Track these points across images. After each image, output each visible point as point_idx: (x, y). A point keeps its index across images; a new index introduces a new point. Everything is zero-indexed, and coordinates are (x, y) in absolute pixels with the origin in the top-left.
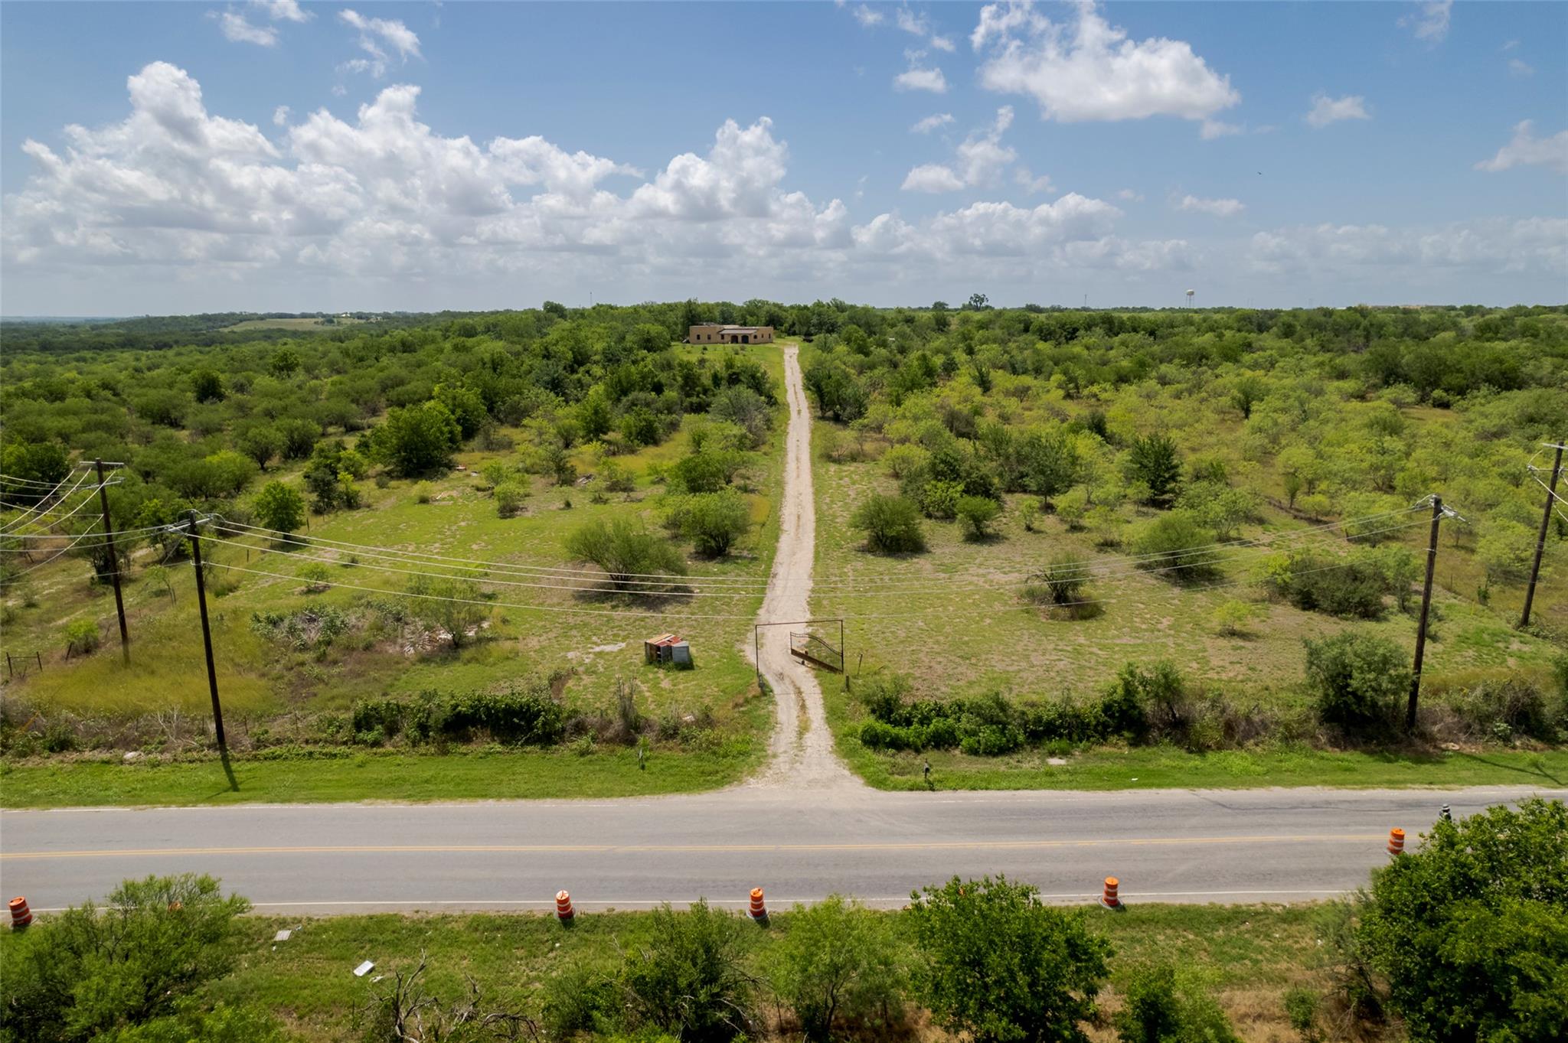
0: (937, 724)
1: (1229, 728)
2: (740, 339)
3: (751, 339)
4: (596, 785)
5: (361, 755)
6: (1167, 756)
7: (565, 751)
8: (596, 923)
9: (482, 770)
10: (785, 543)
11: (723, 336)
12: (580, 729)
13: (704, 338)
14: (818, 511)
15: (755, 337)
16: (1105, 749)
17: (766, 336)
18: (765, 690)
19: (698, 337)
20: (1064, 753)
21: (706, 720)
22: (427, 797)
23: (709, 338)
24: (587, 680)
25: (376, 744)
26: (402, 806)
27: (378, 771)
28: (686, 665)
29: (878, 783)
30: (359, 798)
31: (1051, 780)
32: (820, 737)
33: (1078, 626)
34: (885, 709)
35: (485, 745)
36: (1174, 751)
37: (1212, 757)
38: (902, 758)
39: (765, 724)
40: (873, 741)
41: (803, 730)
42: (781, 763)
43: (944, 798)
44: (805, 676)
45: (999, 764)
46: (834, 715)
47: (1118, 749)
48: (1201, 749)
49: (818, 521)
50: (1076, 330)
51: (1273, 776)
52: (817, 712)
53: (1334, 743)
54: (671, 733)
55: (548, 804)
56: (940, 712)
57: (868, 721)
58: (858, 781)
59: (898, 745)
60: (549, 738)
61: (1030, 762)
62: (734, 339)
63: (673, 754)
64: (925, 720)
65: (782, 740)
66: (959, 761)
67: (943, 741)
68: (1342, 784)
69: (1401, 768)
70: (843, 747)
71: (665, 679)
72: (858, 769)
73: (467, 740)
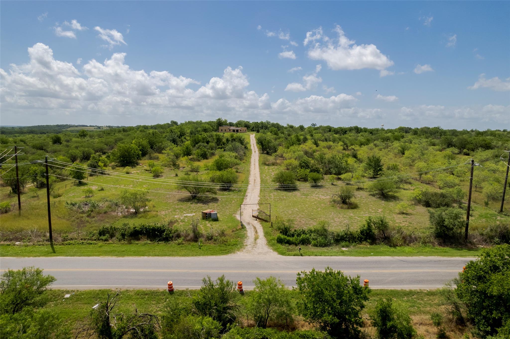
0: (303, 236)
1: (404, 239)
2: (236, 131)
3: (239, 131)
4: (183, 253)
5: (100, 243)
6: (384, 248)
7: (173, 243)
9: (143, 249)
10: (250, 187)
11: (230, 130)
13: (224, 130)
14: (261, 178)
15: (241, 130)
16: (361, 246)
17: (244, 130)
18: (243, 227)
19: (222, 130)
20: (347, 246)
22: (123, 256)
23: (225, 130)
24: (181, 223)
25: (106, 240)
26: (114, 258)
27: (106, 248)
28: (216, 220)
29: (283, 254)
30: (99, 255)
31: (343, 254)
32: (262, 240)
33: (350, 211)
34: (285, 231)
35: (145, 241)
36: (386, 246)
37: (398, 248)
38: (291, 247)
39: (244, 237)
40: (280, 241)
41: (256, 239)
42: (249, 248)
43: (306, 258)
44: (257, 224)
45: (325, 249)
46: (266, 234)
47: (365, 246)
48: (395, 246)
49: (261, 181)
50: (346, 131)
51: (420, 253)
52: (261, 233)
53: (440, 244)
54: (210, 238)
56: (304, 232)
57: (279, 234)
58: (276, 253)
59: (289, 243)
60: (167, 239)
61: (335, 248)
62: (234, 131)
63: (211, 245)
64: (299, 235)
65: (249, 241)
66: (311, 249)
67: (305, 242)
68: (445, 256)
69: (464, 252)
70: (270, 243)
71: (208, 224)
72: (276, 250)
73: (138, 239)
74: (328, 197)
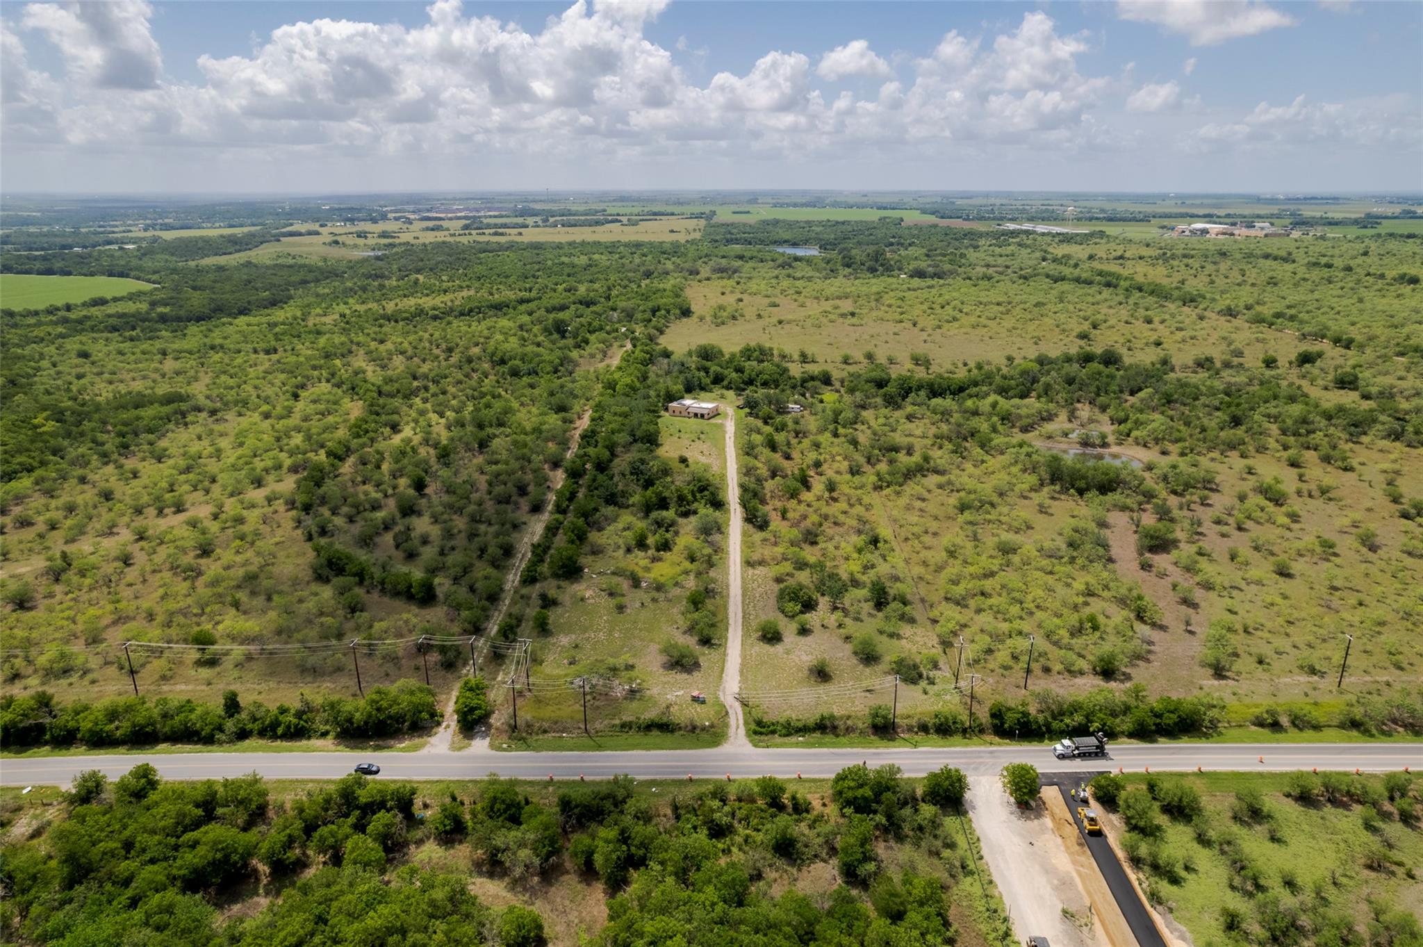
0: (772, 728)
1: (847, 729)
2: (699, 415)
3: (706, 416)
5: (625, 736)
6: (829, 738)
7: (677, 734)
8: (697, 781)
9: (658, 740)
10: (730, 634)
11: (689, 413)
12: (680, 728)
13: (677, 412)
15: (709, 414)
16: (813, 736)
17: (715, 411)
18: (727, 713)
19: (674, 412)
20: (802, 737)
21: (712, 726)
22: (648, 749)
23: (680, 412)
24: (676, 708)
25: (628, 733)
26: (644, 752)
27: (630, 741)
28: (703, 702)
29: (755, 746)
31: (797, 745)
32: (742, 731)
33: (822, 686)
34: (759, 723)
35: (655, 732)
36: (832, 736)
38: (763, 737)
39: (727, 725)
40: (755, 733)
41: (738, 727)
42: (732, 740)
43: (770, 750)
44: (737, 705)
45: (786, 740)
46: (746, 723)
47: (817, 735)
48: (837, 736)
49: (743, 617)
51: (851, 745)
52: (741, 722)
53: (871, 735)
54: (704, 729)
55: (678, 752)
56: (773, 724)
57: (753, 726)
58: (750, 745)
59: (761, 733)
60: (672, 731)
61: (793, 739)
62: (696, 415)
63: (704, 736)
64: (769, 727)
65: (732, 731)
66: (777, 739)
67: (773, 732)
69: (885, 742)
70: (748, 735)
71: (699, 708)
72: (751, 741)
73: (652, 732)
74: (809, 658)
